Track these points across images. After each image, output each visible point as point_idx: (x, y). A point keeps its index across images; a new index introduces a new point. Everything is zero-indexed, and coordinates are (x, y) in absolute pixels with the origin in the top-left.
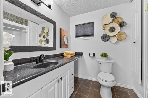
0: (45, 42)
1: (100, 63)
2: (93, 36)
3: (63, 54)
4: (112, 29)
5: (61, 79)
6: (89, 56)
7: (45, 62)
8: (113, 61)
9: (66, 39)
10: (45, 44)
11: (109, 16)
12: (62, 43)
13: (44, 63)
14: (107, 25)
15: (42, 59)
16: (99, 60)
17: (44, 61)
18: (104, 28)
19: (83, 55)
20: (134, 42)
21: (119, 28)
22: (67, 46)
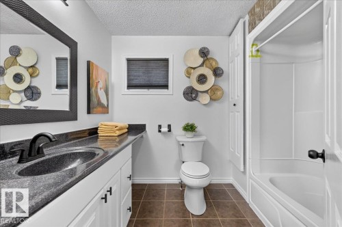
0: (23, 94)
1: (183, 145)
2: (168, 89)
3: (97, 129)
4: (202, 79)
5: (110, 191)
6: (160, 131)
7: (49, 155)
8: (203, 138)
9: (102, 90)
10: (22, 101)
11: (197, 52)
12: (94, 99)
13: (47, 157)
14: (194, 68)
15: (39, 148)
16: (180, 139)
17: (45, 151)
18: (188, 74)
19: (147, 129)
20: (234, 105)
21: (213, 78)
22: (105, 109)
